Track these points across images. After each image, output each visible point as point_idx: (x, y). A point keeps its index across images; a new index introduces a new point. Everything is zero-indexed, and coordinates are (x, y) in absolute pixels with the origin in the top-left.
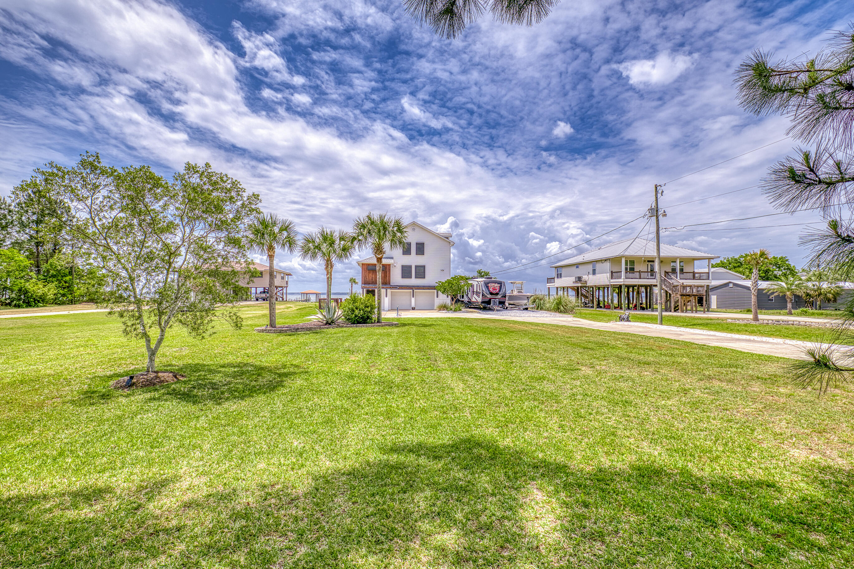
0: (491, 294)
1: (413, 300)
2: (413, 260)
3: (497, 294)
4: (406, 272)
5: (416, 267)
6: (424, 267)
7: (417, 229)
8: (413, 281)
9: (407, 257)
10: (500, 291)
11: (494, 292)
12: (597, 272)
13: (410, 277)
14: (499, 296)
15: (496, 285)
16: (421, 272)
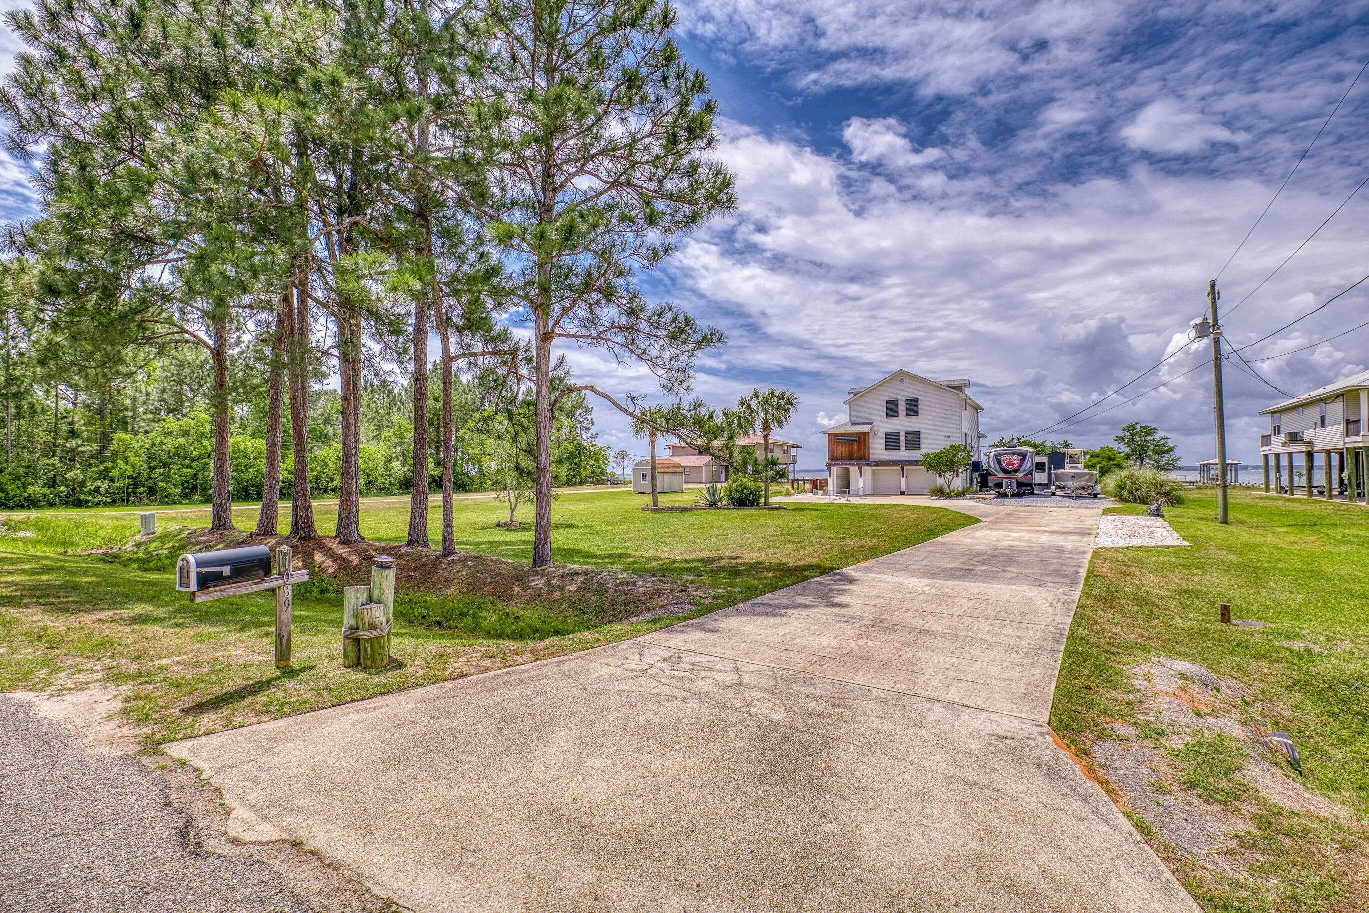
0: (1005, 471)
1: (903, 481)
2: (903, 424)
3: (1016, 471)
4: (892, 441)
5: (907, 433)
6: (918, 433)
7: (907, 380)
8: (903, 454)
9: (893, 421)
10: (1021, 466)
11: (1010, 468)
12: (1327, 422)
13: (898, 448)
14: (1020, 475)
15: (1015, 457)
16: (914, 440)
